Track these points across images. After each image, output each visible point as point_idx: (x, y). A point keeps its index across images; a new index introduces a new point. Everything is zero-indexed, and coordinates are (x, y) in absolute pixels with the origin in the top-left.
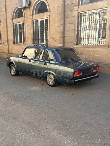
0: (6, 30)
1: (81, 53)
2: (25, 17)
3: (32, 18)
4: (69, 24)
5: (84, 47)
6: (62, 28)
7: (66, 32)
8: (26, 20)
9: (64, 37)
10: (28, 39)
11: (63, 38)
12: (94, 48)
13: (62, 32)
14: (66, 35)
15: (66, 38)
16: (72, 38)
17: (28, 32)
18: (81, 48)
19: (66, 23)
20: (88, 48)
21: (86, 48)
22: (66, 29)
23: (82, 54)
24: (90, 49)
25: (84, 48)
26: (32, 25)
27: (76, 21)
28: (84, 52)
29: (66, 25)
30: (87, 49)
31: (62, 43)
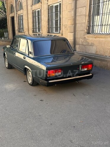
0: (27, 19)
1: (92, 43)
2: (41, 3)
3: (47, 3)
4: (80, 8)
5: (95, 36)
6: (73, 12)
7: (77, 18)
8: (42, 5)
9: (75, 24)
10: (44, 27)
11: (74, 26)
12: (105, 38)
13: (73, 18)
14: (77, 22)
15: (78, 25)
16: (83, 25)
17: (44, 19)
18: (92, 37)
19: (77, 7)
20: (99, 37)
21: (97, 37)
22: (77, 14)
23: (92, 45)
24: (101, 39)
25: (95, 38)
26: (47, 11)
27: (88, 4)
28: (95, 43)
29: (77, 10)
30: (98, 39)
31: (73, 32)
